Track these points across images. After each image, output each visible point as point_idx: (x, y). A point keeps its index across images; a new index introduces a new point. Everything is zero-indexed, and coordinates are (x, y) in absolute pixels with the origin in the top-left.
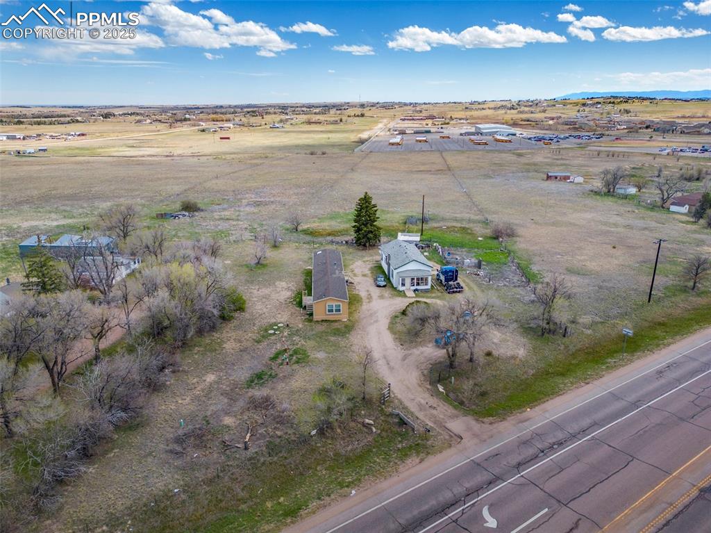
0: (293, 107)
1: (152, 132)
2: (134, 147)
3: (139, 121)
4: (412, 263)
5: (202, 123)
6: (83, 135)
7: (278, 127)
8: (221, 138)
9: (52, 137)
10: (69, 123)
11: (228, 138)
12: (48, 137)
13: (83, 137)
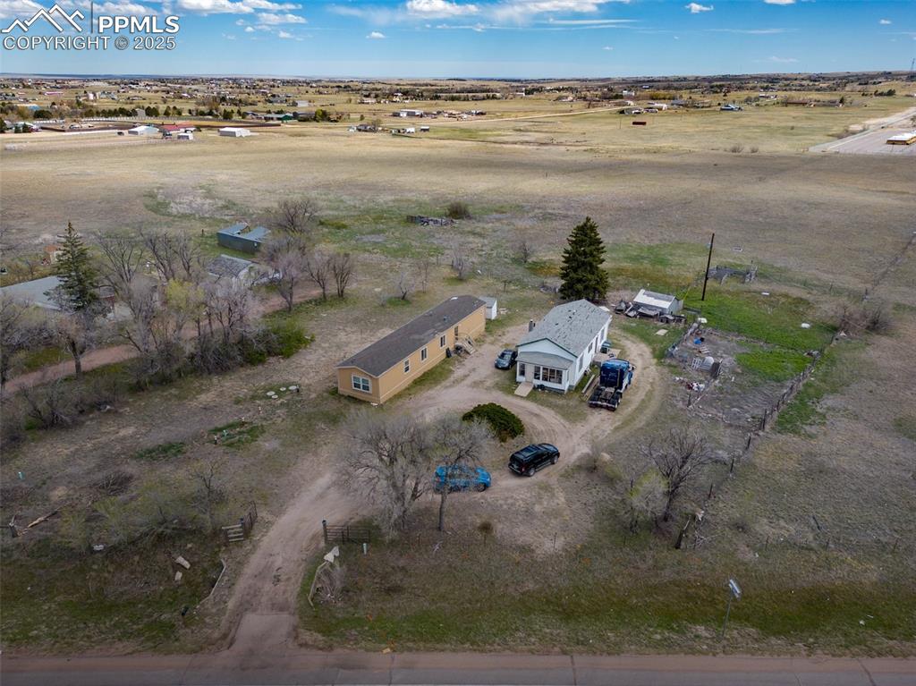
0: (786, 79)
1: (563, 112)
2: (520, 130)
3: (559, 99)
4: (546, 341)
5: (629, 102)
6: (482, 114)
7: (732, 109)
8: (634, 123)
9: (451, 115)
10: (484, 99)
11: (644, 124)
12: (446, 115)
13: (483, 117)
